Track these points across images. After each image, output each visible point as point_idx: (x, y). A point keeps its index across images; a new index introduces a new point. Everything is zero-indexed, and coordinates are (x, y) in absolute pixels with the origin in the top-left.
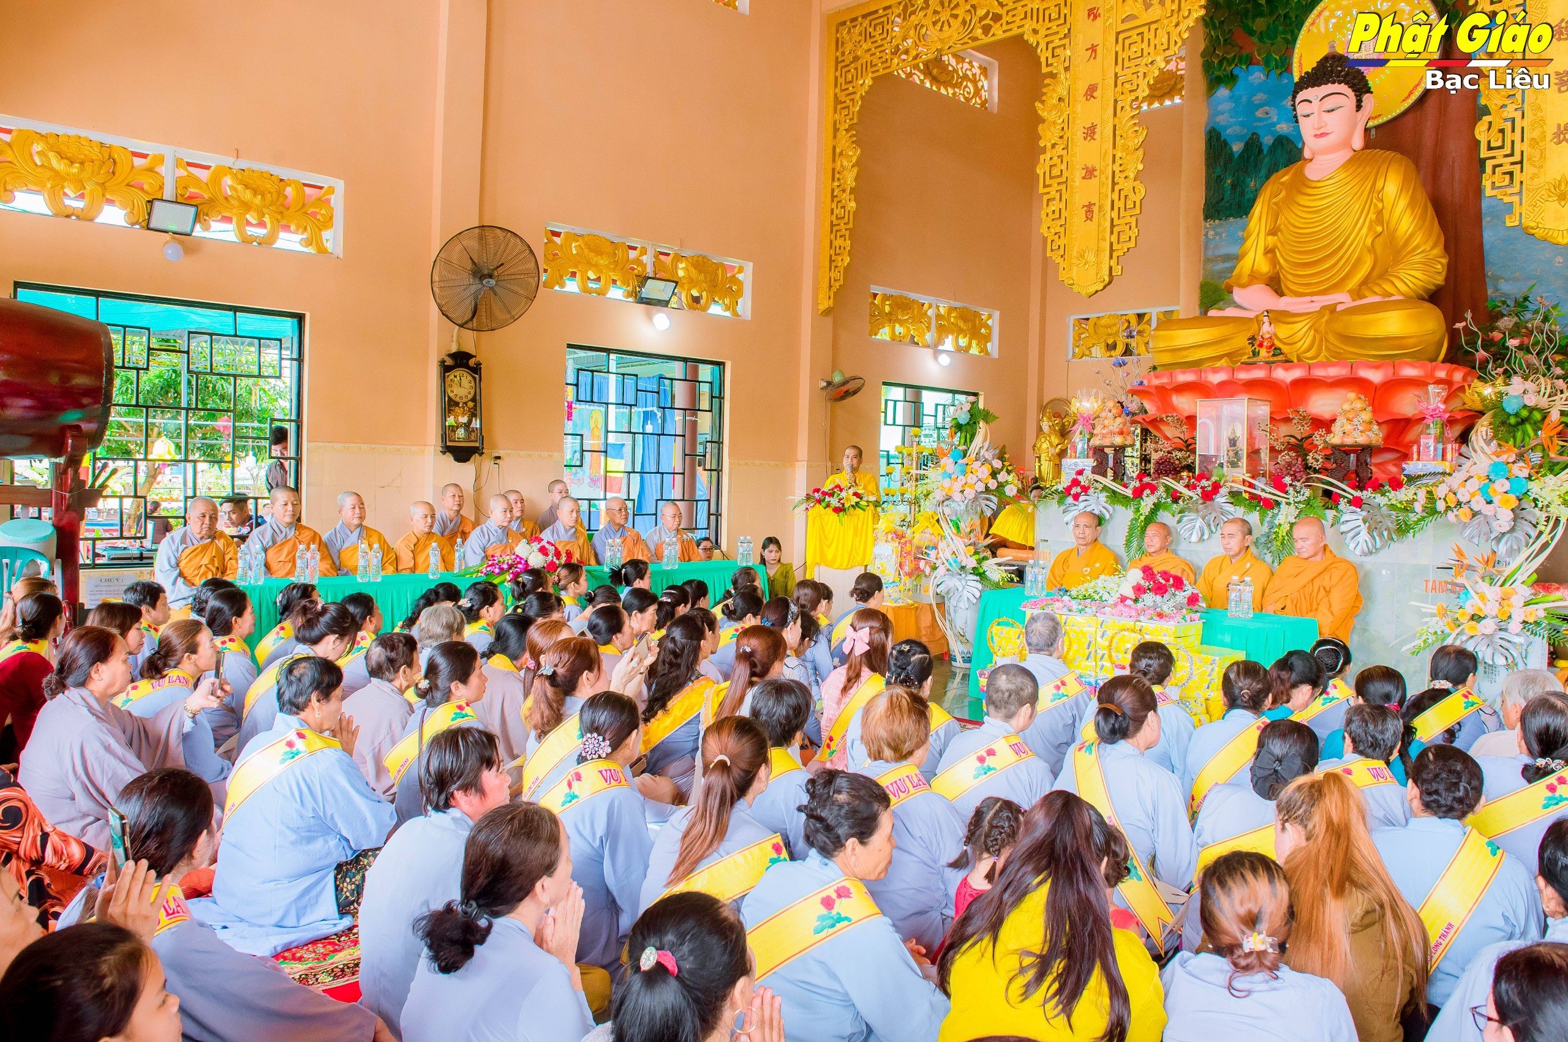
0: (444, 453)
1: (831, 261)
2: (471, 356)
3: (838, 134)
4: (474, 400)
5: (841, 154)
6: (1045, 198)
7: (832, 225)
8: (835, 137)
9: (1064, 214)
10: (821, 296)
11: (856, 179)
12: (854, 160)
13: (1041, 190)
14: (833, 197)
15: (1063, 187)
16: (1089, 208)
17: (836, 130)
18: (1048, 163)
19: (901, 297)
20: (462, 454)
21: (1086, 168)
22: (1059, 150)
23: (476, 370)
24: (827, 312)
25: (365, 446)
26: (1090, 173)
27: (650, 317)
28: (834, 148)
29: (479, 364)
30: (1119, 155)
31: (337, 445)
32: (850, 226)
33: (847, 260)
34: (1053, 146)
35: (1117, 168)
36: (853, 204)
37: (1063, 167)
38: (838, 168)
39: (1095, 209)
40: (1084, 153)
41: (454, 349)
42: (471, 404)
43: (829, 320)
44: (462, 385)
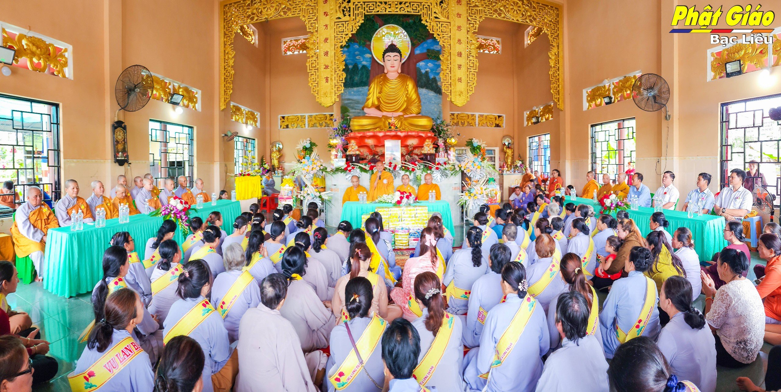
0: (115, 162)
1: (225, 92)
2: (123, 123)
3: (226, 46)
4: (124, 140)
5: (227, 53)
6: (310, 74)
7: (225, 79)
8: (225, 47)
9: (317, 80)
10: (221, 104)
11: (234, 63)
12: (233, 55)
13: (308, 71)
14: (225, 69)
15: (316, 71)
16: (327, 79)
17: (225, 45)
18: (311, 62)
19: (237, 106)
20: (121, 163)
21: (325, 65)
22: (314, 58)
23: (125, 128)
24: (223, 110)
25: (85, 160)
26: (327, 67)
27: (174, 109)
28: (225, 51)
29: (125, 126)
30: (336, 62)
31: (75, 160)
32: (232, 79)
33: (231, 91)
34: (312, 56)
35: (336, 67)
36: (233, 72)
37: (317, 64)
38: (226, 58)
39: (329, 79)
40: (323, 60)
41: (116, 120)
42: (123, 142)
43: (223, 113)
44: (120, 135)
